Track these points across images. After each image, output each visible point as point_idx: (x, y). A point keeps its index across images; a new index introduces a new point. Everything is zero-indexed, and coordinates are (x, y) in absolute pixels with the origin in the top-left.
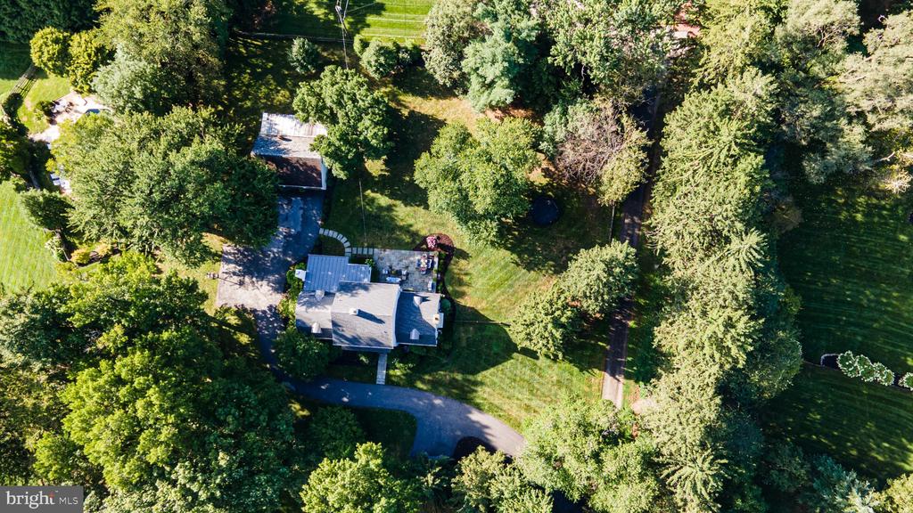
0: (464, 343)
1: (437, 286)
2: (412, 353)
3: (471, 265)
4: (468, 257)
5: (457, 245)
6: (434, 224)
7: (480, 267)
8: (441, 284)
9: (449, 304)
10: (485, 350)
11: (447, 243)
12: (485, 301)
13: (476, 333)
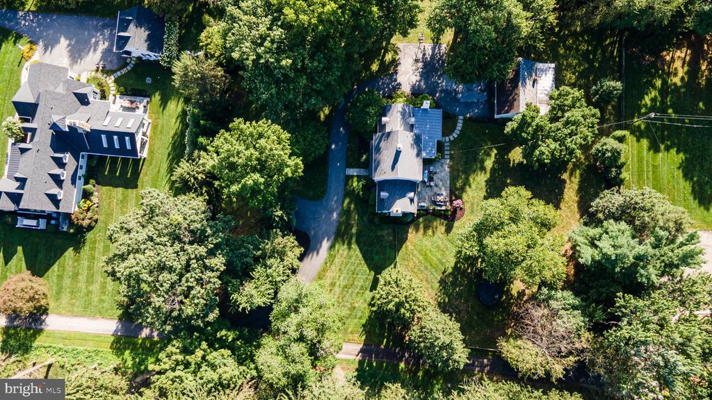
0: (380, 233)
1: (423, 210)
2: (370, 194)
3: (441, 236)
4: (447, 233)
5: (456, 224)
6: (472, 204)
7: (440, 243)
8: (424, 213)
9: (409, 220)
10: (375, 249)
11: (458, 215)
12: (413, 248)
13: (388, 242)
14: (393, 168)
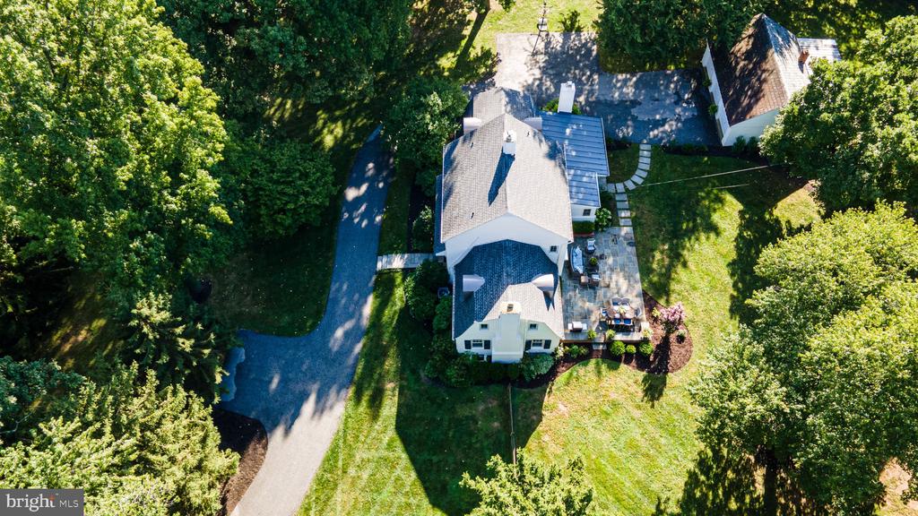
0: (463, 411)
1: (579, 344)
2: (437, 302)
3: (637, 414)
4: (653, 399)
5: (673, 379)
6: (709, 329)
7: (636, 433)
8: (584, 351)
9: (544, 371)
10: (451, 459)
11: (673, 358)
12: (560, 452)
13: (487, 436)
14: (493, 195)
